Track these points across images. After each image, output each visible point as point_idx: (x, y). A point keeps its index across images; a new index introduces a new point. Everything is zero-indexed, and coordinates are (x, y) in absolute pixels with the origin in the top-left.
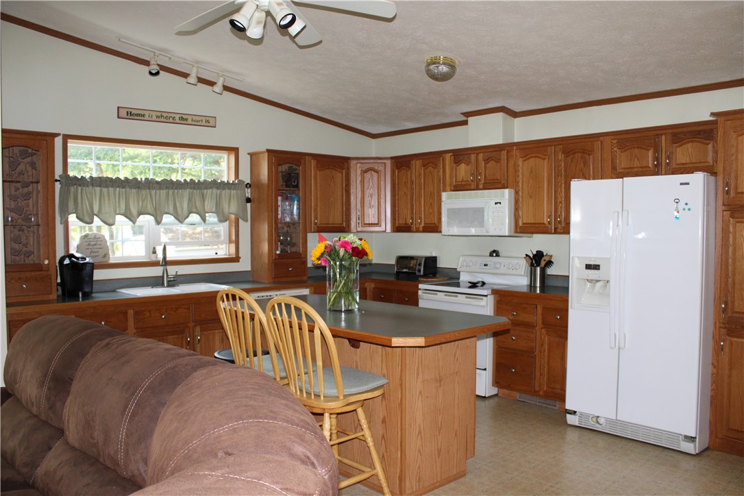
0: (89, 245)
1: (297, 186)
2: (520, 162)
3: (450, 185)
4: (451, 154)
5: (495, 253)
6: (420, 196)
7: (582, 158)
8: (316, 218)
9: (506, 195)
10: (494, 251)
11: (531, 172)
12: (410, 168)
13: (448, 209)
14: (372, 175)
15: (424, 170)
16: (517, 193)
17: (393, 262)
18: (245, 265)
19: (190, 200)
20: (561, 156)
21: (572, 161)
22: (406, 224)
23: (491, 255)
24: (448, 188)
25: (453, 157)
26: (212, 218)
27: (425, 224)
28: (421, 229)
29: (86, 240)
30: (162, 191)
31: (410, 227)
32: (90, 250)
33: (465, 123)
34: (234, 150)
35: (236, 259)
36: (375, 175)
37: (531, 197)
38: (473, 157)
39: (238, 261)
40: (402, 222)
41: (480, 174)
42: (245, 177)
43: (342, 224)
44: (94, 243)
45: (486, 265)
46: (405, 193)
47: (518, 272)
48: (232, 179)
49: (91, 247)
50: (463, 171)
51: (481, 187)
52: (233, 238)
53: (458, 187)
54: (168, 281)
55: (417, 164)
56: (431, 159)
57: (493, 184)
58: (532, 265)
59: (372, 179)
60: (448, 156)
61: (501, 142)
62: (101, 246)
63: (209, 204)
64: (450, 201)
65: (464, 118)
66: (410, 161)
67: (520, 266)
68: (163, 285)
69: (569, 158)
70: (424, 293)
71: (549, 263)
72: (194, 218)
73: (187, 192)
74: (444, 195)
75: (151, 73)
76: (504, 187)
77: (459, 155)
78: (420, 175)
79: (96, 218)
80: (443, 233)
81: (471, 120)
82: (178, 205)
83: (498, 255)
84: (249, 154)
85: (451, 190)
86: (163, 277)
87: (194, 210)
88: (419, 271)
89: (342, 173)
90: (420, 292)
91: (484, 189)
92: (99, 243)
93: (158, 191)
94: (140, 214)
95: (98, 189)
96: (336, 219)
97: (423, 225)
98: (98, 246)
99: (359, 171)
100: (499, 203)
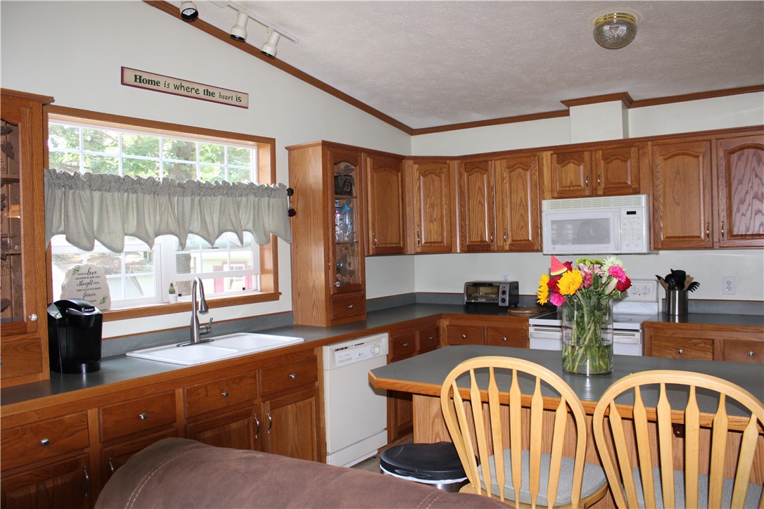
0: (81, 284)
1: (350, 193)
2: (659, 160)
3: (552, 191)
4: (550, 152)
6: (505, 205)
7: (754, 155)
8: (374, 236)
9: (641, 202)
11: (677, 172)
12: (486, 171)
13: (553, 222)
14: (433, 180)
15: (510, 172)
17: (462, 291)
18: (284, 304)
19: (221, 212)
21: (739, 159)
22: (483, 241)
24: (547, 195)
25: (555, 156)
26: (248, 237)
27: (513, 241)
28: (507, 248)
29: (76, 276)
30: (185, 198)
31: (489, 246)
32: (83, 293)
33: (566, 113)
34: (271, 142)
35: (275, 296)
36: (437, 178)
37: (678, 204)
38: (587, 155)
39: (278, 299)
40: (475, 238)
41: (599, 177)
42: (283, 178)
43: (400, 243)
44: (88, 281)
46: (480, 202)
47: (648, 298)
48: (266, 181)
49: (84, 287)
50: (575, 173)
51: (600, 192)
52: (269, 265)
53: (567, 193)
54: (200, 335)
55: (499, 166)
57: (616, 189)
59: (433, 182)
60: (547, 156)
62: (98, 286)
63: (246, 218)
64: (554, 212)
65: (564, 108)
66: (486, 162)
67: (649, 289)
68: (192, 341)
70: (536, 330)
71: (694, 285)
72: (229, 237)
73: (217, 200)
74: (546, 204)
76: (636, 192)
77: (565, 154)
78: (503, 179)
80: (545, 252)
81: (572, 109)
82: (208, 219)
84: (287, 148)
85: (554, 198)
86: (191, 327)
87: (230, 227)
88: (503, 300)
89: (398, 176)
90: (531, 330)
91: (605, 194)
92: (95, 280)
93: (181, 198)
94: (157, 235)
95: (97, 194)
96: (393, 239)
97: (509, 241)
98: (94, 286)
99: (416, 174)
100: (634, 213)
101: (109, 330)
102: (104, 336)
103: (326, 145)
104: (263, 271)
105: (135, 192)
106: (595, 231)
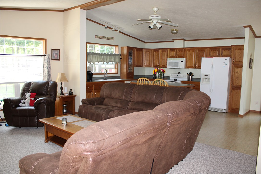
1: (132, 55)
2: (188, 52)
3: (169, 56)
6: (161, 59)
7: (202, 52)
8: (136, 63)
9: (184, 59)
10: (179, 72)
11: (190, 54)
12: (158, 52)
13: (169, 62)
16: (187, 59)
17: (153, 75)
18: (119, 75)
19: (109, 58)
20: (197, 51)
22: (157, 65)
23: (178, 73)
24: (169, 57)
26: (113, 62)
30: (104, 56)
31: (158, 66)
34: (118, 46)
35: (117, 73)
36: (149, 53)
37: (190, 60)
38: (176, 50)
39: (118, 74)
40: (156, 65)
41: (177, 54)
42: (120, 53)
45: (177, 76)
46: (157, 58)
47: (185, 77)
48: (117, 53)
50: (173, 53)
51: (178, 57)
52: (117, 68)
53: (172, 57)
54: (105, 78)
55: (160, 51)
56: (164, 50)
57: (181, 57)
58: (189, 76)
60: (169, 49)
61: (182, 47)
63: (113, 59)
64: (169, 60)
65: (173, 40)
66: (158, 50)
68: (104, 79)
69: (200, 52)
71: (193, 75)
72: (110, 62)
73: (109, 56)
74: (168, 59)
76: (183, 58)
77: (172, 50)
78: (161, 53)
80: (167, 68)
82: (107, 60)
83: (180, 73)
84: (120, 47)
85: (170, 58)
86: (104, 77)
89: (141, 52)
91: (178, 58)
94: (100, 61)
96: (140, 64)
97: (162, 66)
99: (145, 52)
100: (182, 61)
101: (94, 76)
102: (93, 77)
103: (127, 47)
104: (115, 69)
105: (97, 55)
106: (177, 64)
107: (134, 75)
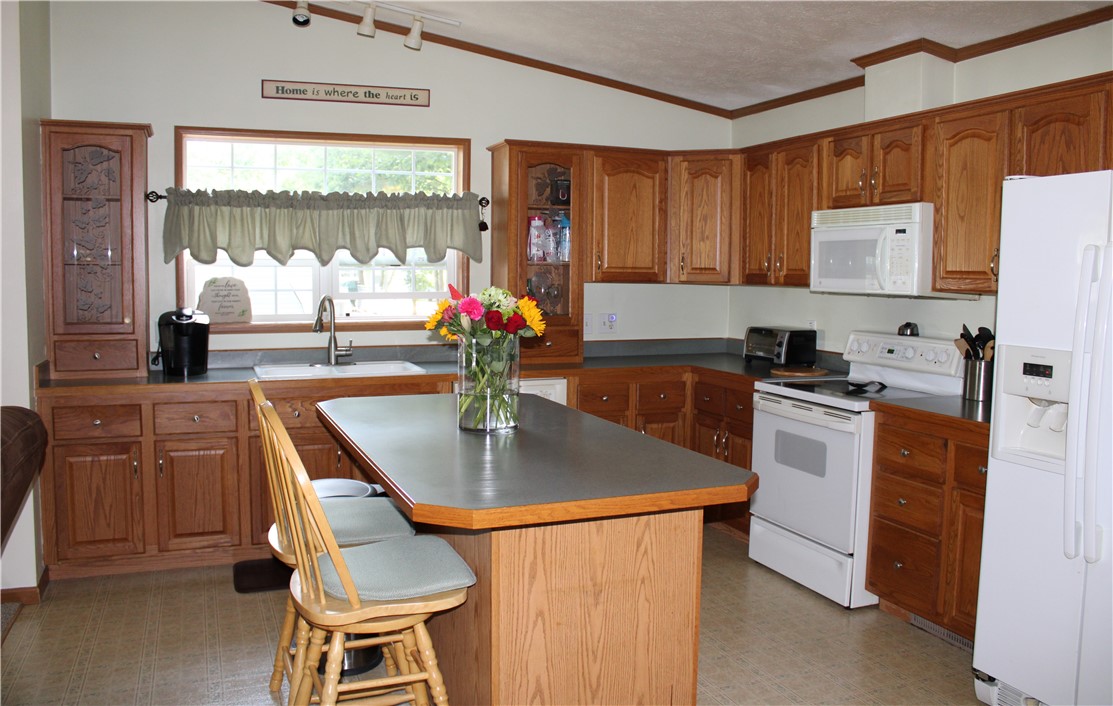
0: (217, 295)
1: (567, 202)
3: (828, 198)
4: (830, 139)
5: (909, 329)
6: (781, 218)
7: (1063, 132)
9: (917, 216)
10: (908, 325)
11: (965, 168)
12: (767, 168)
13: (821, 243)
14: (707, 182)
15: (789, 170)
16: (937, 210)
20: (1021, 132)
22: (760, 269)
23: (901, 332)
24: (825, 203)
25: (832, 144)
27: (788, 269)
28: (782, 280)
29: (212, 287)
30: (331, 212)
31: (766, 275)
32: (218, 304)
33: (860, 81)
34: (464, 144)
37: (962, 218)
38: (865, 141)
40: (754, 267)
41: (874, 175)
42: (482, 187)
43: (652, 268)
44: (226, 293)
45: (891, 351)
46: (760, 214)
48: (455, 190)
49: (221, 299)
50: (849, 169)
51: (876, 200)
53: (841, 202)
54: (337, 357)
55: (777, 159)
56: (798, 148)
57: (896, 193)
58: (968, 356)
59: (708, 186)
60: (826, 142)
61: (919, 108)
62: (237, 298)
63: (413, 233)
64: (827, 228)
65: (858, 71)
68: (328, 363)
69: (1037, 136)
70: (763, 399)
72: (384, 255)
73: (372, 215)
74: (816, 217)
75: (295, 21)
76: (915, 199)
77: (843, 139)
78: (783, 180)
79: (222, 255)
80: (812, 288)
81: (871, 72)
82: (362, 234)
83: (914, 334)
84: (489, 149)
85: (829, 208)
86: (329, 348)
87: (384, 243)
88: (779, 356)
89: (653, 178)
90: (756, 396)
91: (882, 203)
92: (233, 293)
93: (324, 212)
94: (295, 247)
95: (226, 209)
97: (784, 272)
98: (232, 298)
99: (685, 176)
100: (904, 231)
107: (585, 339)
